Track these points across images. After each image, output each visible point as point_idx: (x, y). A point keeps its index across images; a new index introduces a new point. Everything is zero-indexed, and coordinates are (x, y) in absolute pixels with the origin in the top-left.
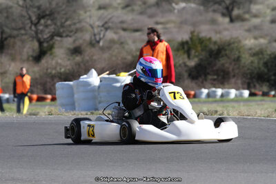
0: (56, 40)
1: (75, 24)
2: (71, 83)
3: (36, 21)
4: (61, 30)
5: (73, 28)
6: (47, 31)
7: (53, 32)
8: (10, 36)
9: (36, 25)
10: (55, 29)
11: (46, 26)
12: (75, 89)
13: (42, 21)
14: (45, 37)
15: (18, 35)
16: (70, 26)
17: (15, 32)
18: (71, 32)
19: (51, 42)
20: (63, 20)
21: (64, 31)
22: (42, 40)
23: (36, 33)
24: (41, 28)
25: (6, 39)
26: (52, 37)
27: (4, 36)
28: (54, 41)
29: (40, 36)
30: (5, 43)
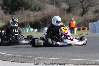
0: (89, 8)
1: (96, 2)
2: (95, 23)
3: (82, 1)
4: (91, 4)
5: (95, 3)
6: (86, 5)
7: (88, 5)
8: (73, 7)
9: (82, 2)
10: (88, 4)
11: (86, 3)
12: (96, 25)
13: (84, 1)
14: (85, 7)
15: (75, 6)
16: (94, 2)
17: (75, 5)
18: (95, 5)
19: (87, 9)
20: (92, 1)
21: (92, 5)
22: (84, 8)
23: (82, 5)
24: (84, 4)
25: (71, 8)
26: (88, 7)
27: (71, 7)
28: (88, 8)
29: (83, 6)
30: (71, 9)
